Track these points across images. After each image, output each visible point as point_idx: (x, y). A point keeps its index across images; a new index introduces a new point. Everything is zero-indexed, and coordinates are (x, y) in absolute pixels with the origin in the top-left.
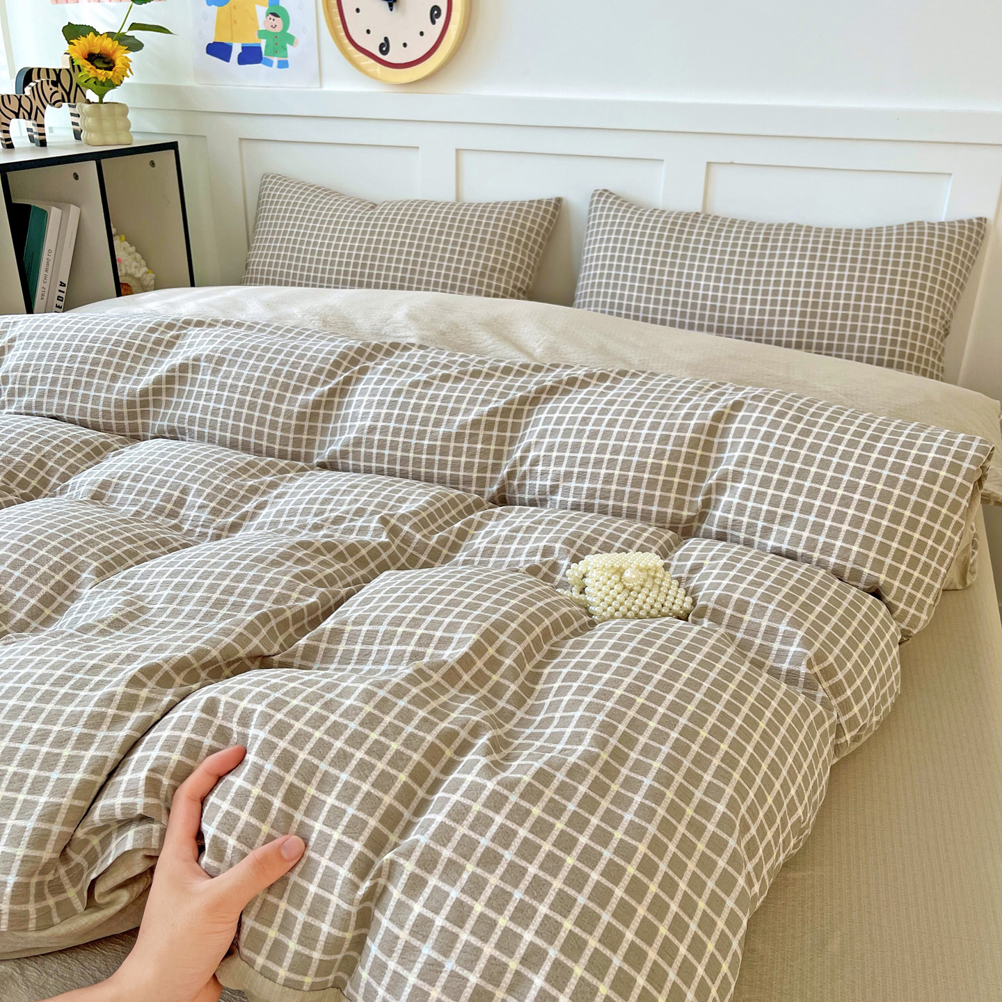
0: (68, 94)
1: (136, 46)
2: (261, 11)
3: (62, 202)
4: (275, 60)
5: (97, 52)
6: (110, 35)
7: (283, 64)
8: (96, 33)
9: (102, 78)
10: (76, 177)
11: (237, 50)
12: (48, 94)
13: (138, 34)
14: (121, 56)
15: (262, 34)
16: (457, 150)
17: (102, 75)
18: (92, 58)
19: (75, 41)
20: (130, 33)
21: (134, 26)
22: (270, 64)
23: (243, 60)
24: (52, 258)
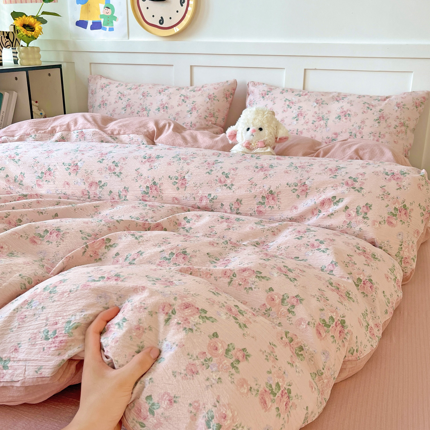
0: (12, 43)
1: (44, 22)
2: (102, 6)
3: (10, 90)
4: (108, 27)
5: (27, 24)
6: (33, 16)
7: (111, 29)
8: (26, 16)
9: (30, 35)
10: (16, 79)
11: (90, 24)
12: (4, 42)
13: (45, 17)
14: (38, 26)
15: (102, 16)
16: (191, 66)
17: (30, 33)
18: (24, 26)
19: (17, 19)
20: (41, 16)
21: (44, 13)
22: (105, 29)
23: (92, 28)
24: (4, 115)
